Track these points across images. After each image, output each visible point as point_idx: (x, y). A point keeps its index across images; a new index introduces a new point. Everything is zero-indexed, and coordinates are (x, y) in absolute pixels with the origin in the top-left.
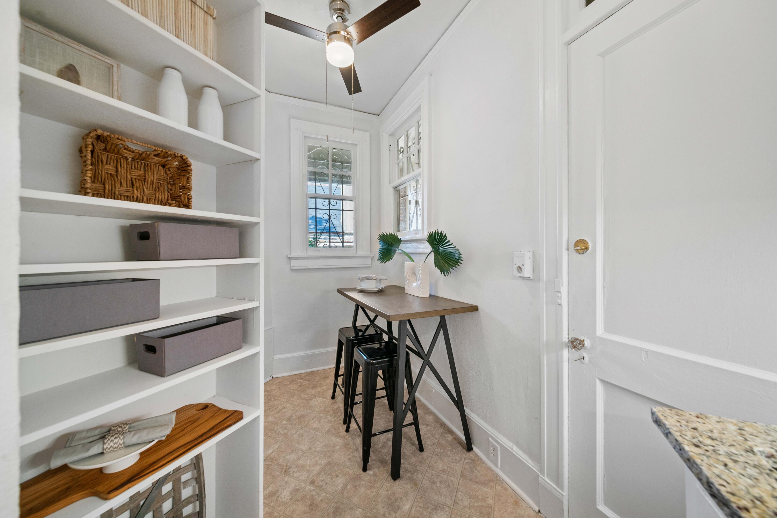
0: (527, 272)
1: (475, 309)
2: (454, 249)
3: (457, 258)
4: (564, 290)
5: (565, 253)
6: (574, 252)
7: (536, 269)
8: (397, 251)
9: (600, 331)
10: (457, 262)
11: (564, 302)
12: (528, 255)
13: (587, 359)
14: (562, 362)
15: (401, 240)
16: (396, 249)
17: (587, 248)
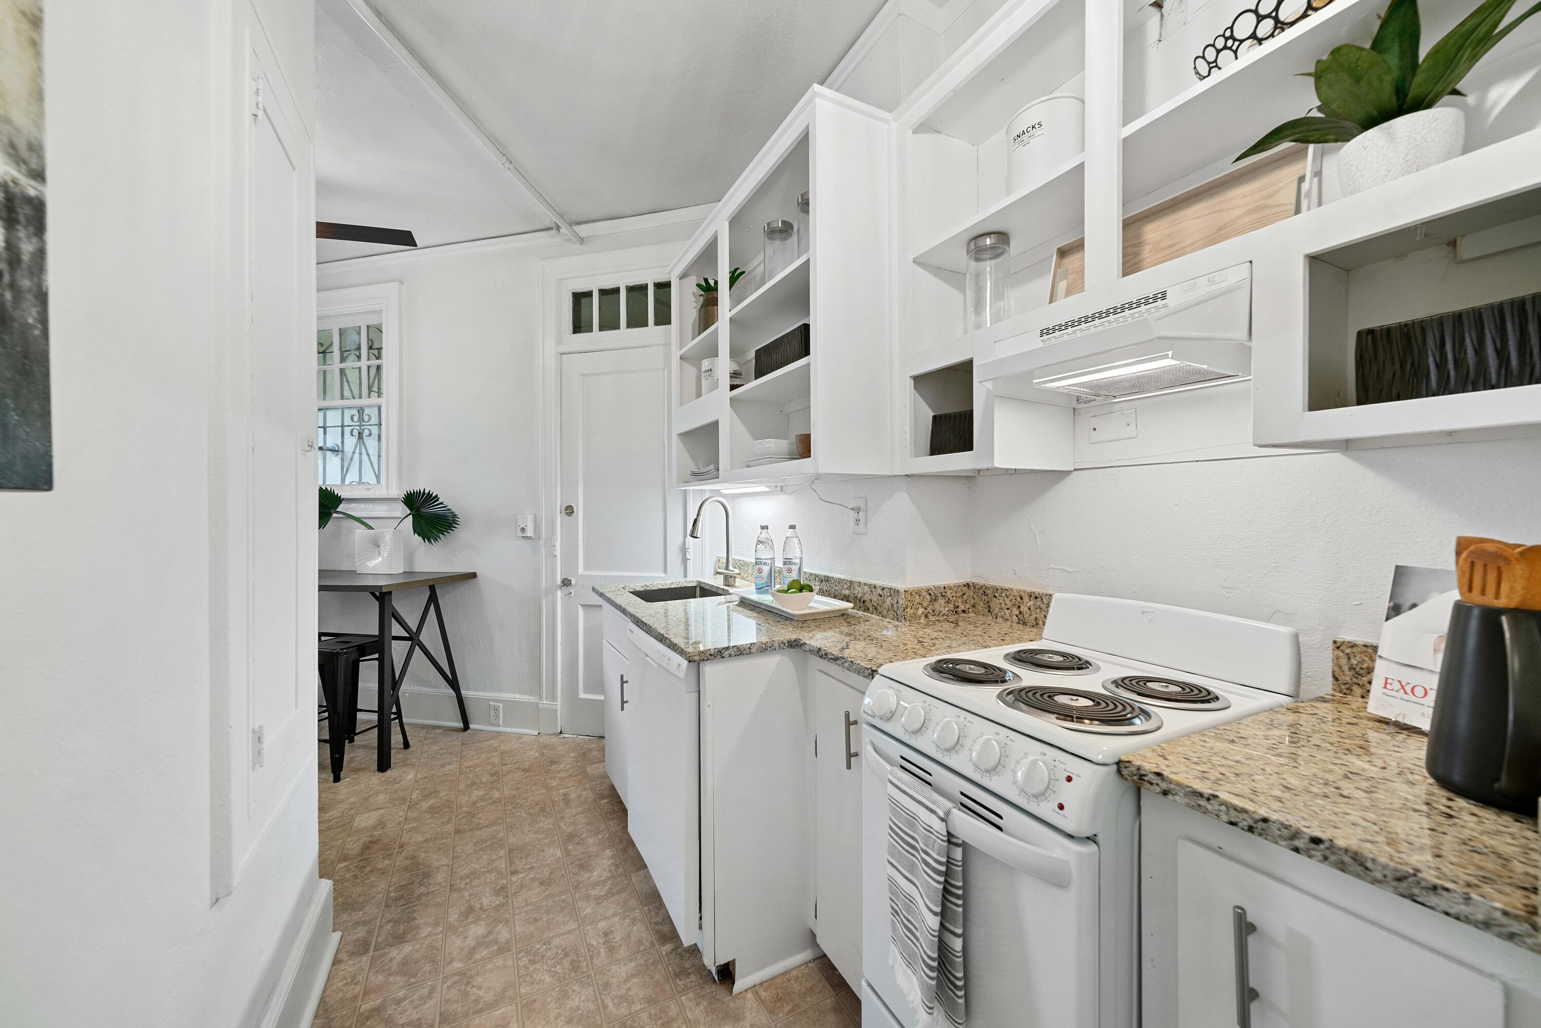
0: (530, 533)
1: (473, 575)
2: (449, 512)
3: (451, 522)
4: (558, 544)
5: (559, 515)
6: (565, 515)
7: (537, 529)
8: (335, 515)
9: (581, 571)
10: (450, 527)
11: (558, 554)
12: (531, 517)
13: (573, 593)
14: (556, 600)
15: (342, 497)
16: (332, 511)
17: (573, 512)
